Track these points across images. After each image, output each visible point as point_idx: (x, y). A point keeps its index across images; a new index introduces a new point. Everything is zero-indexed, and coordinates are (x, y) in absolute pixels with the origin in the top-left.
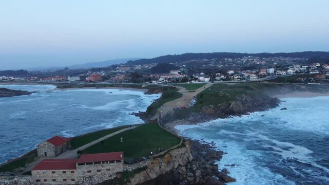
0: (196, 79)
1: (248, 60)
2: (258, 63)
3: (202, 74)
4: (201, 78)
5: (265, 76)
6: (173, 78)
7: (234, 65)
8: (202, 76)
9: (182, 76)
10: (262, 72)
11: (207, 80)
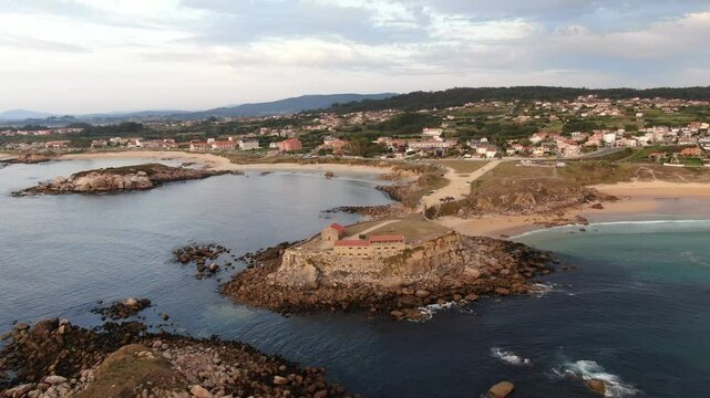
0: (472, 152)
1: (584, 107)
2: (603, 114)
3: (484, 140)
4: (481, 151)
5: (594, 147)
6: (433, 148)
7: (553, 117)
8: (483, 145)
9: (447, 145)
10: (594, 140)
11: (491, 154)
